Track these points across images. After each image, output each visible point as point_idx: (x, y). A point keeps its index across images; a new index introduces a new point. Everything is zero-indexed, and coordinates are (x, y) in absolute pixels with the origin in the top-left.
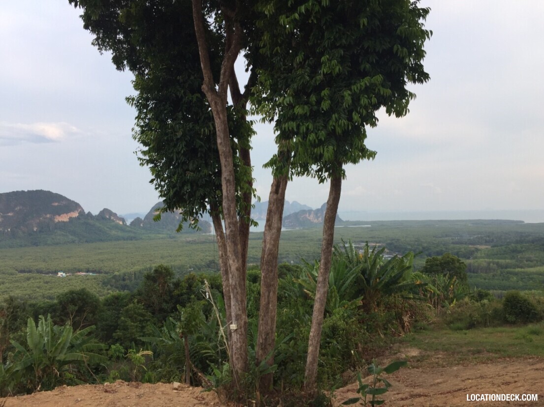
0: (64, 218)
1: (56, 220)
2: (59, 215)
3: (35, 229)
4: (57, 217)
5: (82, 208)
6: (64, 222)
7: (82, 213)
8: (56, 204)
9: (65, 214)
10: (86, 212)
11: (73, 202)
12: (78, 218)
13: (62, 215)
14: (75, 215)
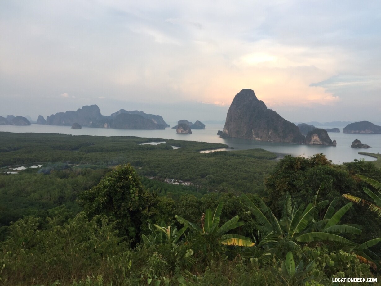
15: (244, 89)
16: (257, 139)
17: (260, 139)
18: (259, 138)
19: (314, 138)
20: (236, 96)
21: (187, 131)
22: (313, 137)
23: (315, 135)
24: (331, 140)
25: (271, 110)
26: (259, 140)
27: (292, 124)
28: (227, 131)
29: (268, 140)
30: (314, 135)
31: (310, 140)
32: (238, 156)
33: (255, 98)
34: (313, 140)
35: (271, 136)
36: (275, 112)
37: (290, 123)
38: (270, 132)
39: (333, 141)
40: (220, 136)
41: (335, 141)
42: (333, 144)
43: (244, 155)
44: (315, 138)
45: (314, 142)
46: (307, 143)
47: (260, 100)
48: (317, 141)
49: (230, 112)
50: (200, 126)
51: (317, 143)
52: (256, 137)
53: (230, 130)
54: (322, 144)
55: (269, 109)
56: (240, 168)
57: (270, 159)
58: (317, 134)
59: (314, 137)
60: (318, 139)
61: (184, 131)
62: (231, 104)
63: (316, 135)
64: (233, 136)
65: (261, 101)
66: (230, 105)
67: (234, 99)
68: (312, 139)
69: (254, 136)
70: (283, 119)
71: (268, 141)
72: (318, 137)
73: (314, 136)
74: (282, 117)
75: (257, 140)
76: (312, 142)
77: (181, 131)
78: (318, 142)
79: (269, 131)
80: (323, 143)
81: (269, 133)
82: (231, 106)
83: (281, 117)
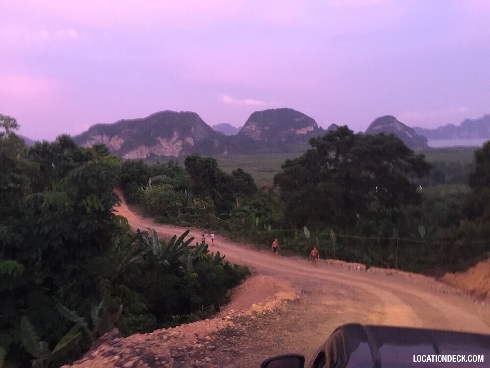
0: (303, 131)
1: (298, 133)
2: (300, 129)
3: (283, 140)
4: (298, 130)
5: (316, 123)
6: (303, 134)
7: (316, 127)
8: (297, 120)
9: (304, 128)
10: (319, 126)
11: (309, 118)
12: (313, 132)
13: (302, 129)
14: (311, 129)
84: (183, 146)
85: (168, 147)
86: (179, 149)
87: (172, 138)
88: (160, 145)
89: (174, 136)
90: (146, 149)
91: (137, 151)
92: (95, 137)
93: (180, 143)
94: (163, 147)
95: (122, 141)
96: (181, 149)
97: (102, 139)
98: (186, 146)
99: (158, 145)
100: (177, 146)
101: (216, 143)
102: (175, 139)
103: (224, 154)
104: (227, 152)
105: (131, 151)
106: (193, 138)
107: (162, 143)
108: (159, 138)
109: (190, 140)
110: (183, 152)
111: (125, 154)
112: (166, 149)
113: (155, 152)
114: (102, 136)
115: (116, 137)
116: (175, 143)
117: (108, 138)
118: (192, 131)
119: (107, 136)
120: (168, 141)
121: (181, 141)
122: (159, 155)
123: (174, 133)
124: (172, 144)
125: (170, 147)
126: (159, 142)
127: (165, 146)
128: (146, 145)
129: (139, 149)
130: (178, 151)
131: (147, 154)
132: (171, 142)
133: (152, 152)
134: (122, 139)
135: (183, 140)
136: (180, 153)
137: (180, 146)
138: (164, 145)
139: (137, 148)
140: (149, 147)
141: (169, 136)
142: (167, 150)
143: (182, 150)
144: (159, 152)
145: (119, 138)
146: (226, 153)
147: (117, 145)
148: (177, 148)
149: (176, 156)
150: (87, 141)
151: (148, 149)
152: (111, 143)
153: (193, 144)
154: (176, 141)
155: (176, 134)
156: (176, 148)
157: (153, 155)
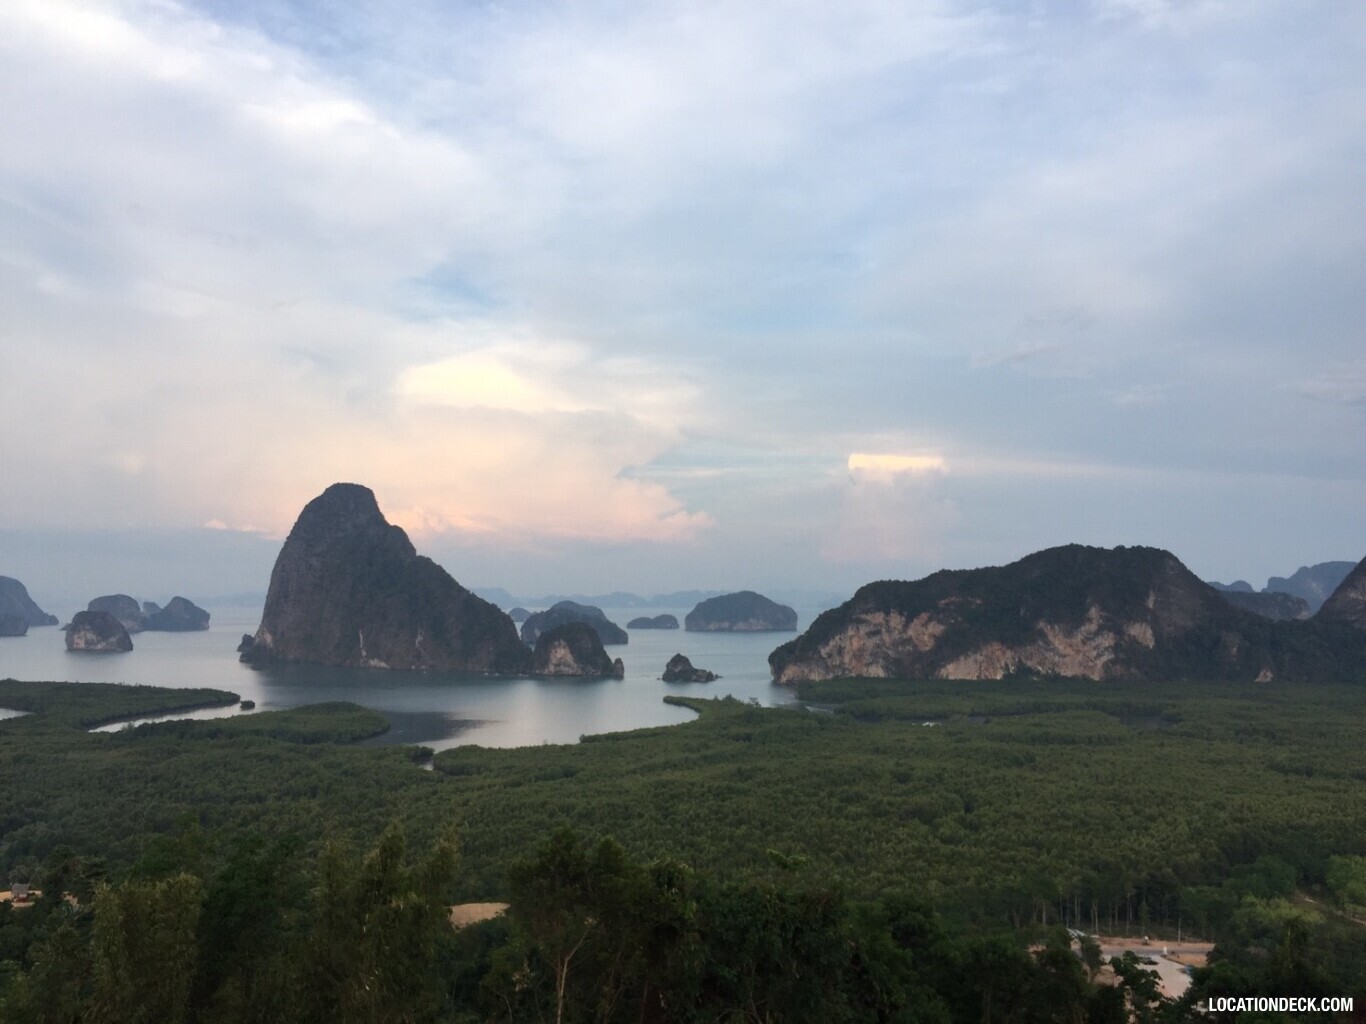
15: (338, 484)
16: (374, 663)
17: (383, 664)
18: (380, 658)
19: (559, 655)
20: (307, 506)
21: (113, 640)
22: (553, 651)
23: (560, 645)
24: (609, 660)
25: (427, 562)
26: (381, 668)
27: (493, 609)
28: (268, 638)
29: (413, 667)
30: (557, 643)
31: (545, 663)
32: (231, 736)
33: (379, 518)
34: (554, 661)
35: (422, 650)
36: (440, 568)
37: (487, 604)
38: (420, 638)
39: (613, 661)
40: (242, 657)
41: (619, 661)
42: (614, 671)
43: (257, 732)
44: (561, 653)
45: (558, 669)
46: (538, 672)
47: (392, 523)
48: (567, 665)
49: (283, 566)
50: (184, 617)
51: (565, 670)
52: (373, 658)
53: (283, 634)
54: (580, 672)
55: (421, 557)
56: (187, 786)
57: (356, 739)
58: (565, 640)
59: (558, 650)
60: (569, 658)
61: (99, 642)
62: (288, 538)
63: (562, 642)
64: (291, 657)
65: (396, 527)
66: (285, 540)
67: (302, 517)
68: (552, 657)
69: (364, 653)
70: (461, 590)
71: (410, 670)
72: (568, 650)
73: (555, 648)
74: (462, 583)
75: (375, 667)
76: (552, 668)
77: (87, 642)
78: (569, 666)
79: (414, 636)
80: (583, 669)
81: (414, 643)
82: (286, 543)
83: (457, 583)
84: (1116, 648)
85: (1069, 651)
86: (1105, 658)
87: (1084, 624)
88: (1048, 643)
89: (1090, 620)
90: (1004, 653)
91: (980, 658)
92: (869, 617)
93: (1107, 640)
94: (1054, 650)
95: (936, 628)
96: (1113, 656)
97: (887, 622)
98: (1126, 651)
99: (1041, 643)
100: (1096, 648)
101: (1233, 644)
102: (1093, 627)
103: (1260, 679)
104: (1270, 675)
105: (962, 658)
106: (1155, 624)
107: (1051, 638)
108: (1041, 625)
109: (1142, 633)
110: (1118, 667)
111: (944, 666)
112: (1064, 656)
113: (1029, 663)
114: (887, 613)
115: (924, 616)
116: (1089, 639)
117: (903, 619)
118: (1150, 603)
119: (901, 614)
120: (1069, 634)
121: (1111, 635)
122: (1043, 672)
123: (1088, 610)
124: (1084, 642)
125: (1078, 652)
126: (1042, 635)
127: (1061, 648)
128: (1003, 641)
129: (984, 653)
130: (1099, 663)
131: (1007, 665)
132: (1080, 637)
133: (1020, 660)
134: (940, 622)
135: (1119, 632)
136: (1106, 665)
137: (1106, 649)
138: (1057, 643)
139: (977, 649)
140: (1010, 648)
141: (1072, 619)
142: (1067, 659)
143: (1113, 662)
144: (1040, 664)
145: (930, 620)
146: (1266, 676)
147: (926, 638)
148: (1099, 656)
149: (1096, 677)
150: (850, 628)
151: (1009, 654)
152: (910, 632)
153: (1151, 645)
154: (1097, 633)
155: (1093, 612)
156: (1095, 653)
157: (1023, 671)
